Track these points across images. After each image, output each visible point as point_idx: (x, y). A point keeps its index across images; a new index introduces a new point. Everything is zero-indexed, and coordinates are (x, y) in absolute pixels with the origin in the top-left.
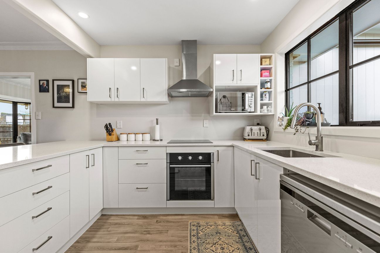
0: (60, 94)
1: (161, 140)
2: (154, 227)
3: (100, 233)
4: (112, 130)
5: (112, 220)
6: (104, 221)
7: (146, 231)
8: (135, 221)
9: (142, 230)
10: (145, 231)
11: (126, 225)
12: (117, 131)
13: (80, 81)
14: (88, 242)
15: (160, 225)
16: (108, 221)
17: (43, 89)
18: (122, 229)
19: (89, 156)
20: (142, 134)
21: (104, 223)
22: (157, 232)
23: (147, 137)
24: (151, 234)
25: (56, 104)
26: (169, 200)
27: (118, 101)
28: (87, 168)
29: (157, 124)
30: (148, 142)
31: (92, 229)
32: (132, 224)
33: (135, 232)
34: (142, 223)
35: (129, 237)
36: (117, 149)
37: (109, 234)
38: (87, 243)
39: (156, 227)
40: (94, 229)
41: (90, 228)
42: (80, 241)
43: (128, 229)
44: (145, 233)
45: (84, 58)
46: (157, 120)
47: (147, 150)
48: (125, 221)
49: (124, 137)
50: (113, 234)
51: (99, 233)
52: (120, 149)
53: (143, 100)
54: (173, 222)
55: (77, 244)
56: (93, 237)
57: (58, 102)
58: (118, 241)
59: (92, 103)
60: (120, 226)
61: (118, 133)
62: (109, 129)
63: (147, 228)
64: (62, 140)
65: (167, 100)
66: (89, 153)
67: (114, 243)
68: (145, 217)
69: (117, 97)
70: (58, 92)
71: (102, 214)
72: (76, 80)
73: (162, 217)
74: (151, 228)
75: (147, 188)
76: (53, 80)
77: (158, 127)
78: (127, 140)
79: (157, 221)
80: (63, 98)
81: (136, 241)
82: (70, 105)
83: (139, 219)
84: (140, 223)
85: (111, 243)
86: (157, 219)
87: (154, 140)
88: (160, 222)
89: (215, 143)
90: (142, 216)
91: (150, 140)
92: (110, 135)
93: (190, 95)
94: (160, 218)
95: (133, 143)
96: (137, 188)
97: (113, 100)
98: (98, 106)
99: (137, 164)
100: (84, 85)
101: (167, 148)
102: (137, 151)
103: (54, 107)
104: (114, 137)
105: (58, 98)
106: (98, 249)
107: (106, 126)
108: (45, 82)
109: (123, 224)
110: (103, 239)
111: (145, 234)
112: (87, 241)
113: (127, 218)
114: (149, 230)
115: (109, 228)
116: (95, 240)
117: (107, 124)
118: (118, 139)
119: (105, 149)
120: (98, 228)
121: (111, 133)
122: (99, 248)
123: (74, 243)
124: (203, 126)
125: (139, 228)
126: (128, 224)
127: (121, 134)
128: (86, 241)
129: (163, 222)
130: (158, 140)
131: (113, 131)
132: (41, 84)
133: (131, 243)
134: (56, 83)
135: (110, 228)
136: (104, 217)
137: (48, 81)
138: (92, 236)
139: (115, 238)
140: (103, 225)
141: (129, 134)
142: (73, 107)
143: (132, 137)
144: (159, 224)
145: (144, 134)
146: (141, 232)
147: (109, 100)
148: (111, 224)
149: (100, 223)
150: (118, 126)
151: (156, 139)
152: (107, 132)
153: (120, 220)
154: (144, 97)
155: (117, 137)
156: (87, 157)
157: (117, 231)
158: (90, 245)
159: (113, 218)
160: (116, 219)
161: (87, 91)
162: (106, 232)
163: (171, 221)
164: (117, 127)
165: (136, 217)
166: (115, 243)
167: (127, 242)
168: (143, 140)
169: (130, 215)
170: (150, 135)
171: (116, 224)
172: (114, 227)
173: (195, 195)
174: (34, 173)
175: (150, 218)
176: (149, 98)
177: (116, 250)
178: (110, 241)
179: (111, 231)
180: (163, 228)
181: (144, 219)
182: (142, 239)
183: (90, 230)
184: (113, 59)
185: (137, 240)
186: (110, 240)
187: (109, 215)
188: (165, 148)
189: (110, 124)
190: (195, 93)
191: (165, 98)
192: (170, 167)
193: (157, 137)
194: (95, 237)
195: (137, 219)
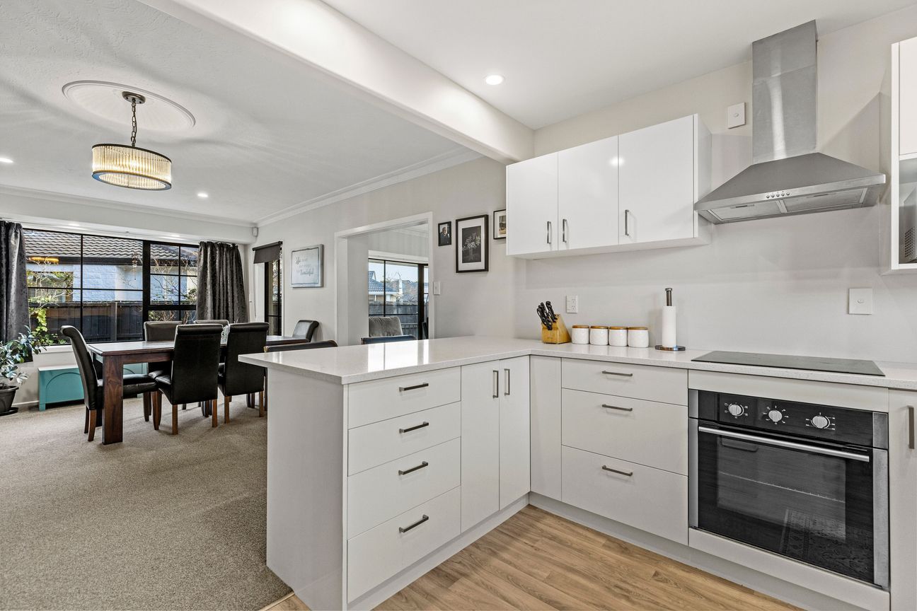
0: (466, 245)
1: (681, 349)
2: (645, 587)
3: (520, 545)
4: (554, 318)
5: (546, 525)
6: (531, 521)
7: (621, 589)
8: (598, 548)
9: (612, 580)
10: (617, 586)
11: (575, 549)
12: (565, 321)
13: (499, 215)
14: (494, 554)
15: (665, 590)
16: (539, 525)
17: (443, 240)
18: (562, 557)
19: (498, 372)
20: (627, 329)
21: (530, 526)
22: (652, 605)
23: (641, 338)
24: (633, 603)
25: (462, 266)
26: (695, 528)
27: (565, 249)
28: (494, 397)
29: (668, 305)
30: (642, 353)
31: (505, 529)
32: (590, 554)
33: (593, 578)
34: (613, 561)
35: (576, 585)
36: (558, 362)
37: (534, 555)
38: (490, 554)
39: (651, 589)
40: (508, 529)
41: (501, 526)
42: (480, 546)
43: (578, 563)
44: (617, 590)
45: (501, 165)
46: (668, 292)
47: (631, 375)
48: (575, 539)
49: (580, 335)
50: (541, 557)
51: (517, 544)
52: (565, 363)
53: (625, 241)
54: (706, 598)
55: (474, 549)
56: (504, 549)
57: (464, 261)
58: (549, 580)
59: (517, 259)
60: (559, 545)
61: (569, 325)
62: (547, 315)
63: (624, 582)
64: (470, 334)
65: (696, 235)
66: (500, 366)
67: (540, 580)
68: (624, 548)
69: (564, 241)
70: (464, 244)
71: (529, 505)
72: (491, 215)
73: (672, 569)
74: (634, 584)
75: (630, 475)
76: (457, 221)
77: (670, 312)
78: (587, 342)
79: (656, 574)
80: (470, 255)
81: (590, 601)
82: (481, 265)
83: (609, 547)
84: (609, 559)
85: (535, 578)
86: (660, 571)
87: (660, 348)
88: (665, 581)
89: (892, 378)
90: (619, 544)
91: (649, 346)
92: (550, 328)
93: (784, 210)
94: (666, 570)
95: (601, 352)
96: (604, 468)
97: (555, 248)
98: (528, 263)
99: (604, 406)
100: (504, 222)
101: (692, 374)
102: (604, 372)
103: (458, 271)
104: (558, 334)
105: (465, 253)
106: (508, 579)
107: (541, 309)
108: (446, 226)
109: (569, 544)
110: (520, 562)
111: (616, 595)
112: (493, 551)
113: (578, 533)
114: (630, 588)
115: (537, 541)
116: (506, 555)
117: (542, 304)
118: (569, 339)
119: (534, 360)
120: (516, 530)
121: (550, 324)
122: (510, 577)
123: (471, 545)
124: (848, 313)
125: (603, 571)
126: (579, 551)
127: (574, 327)
128: (490, 549)
129: (676, 584)
130: (671, 349)
131: (556, 319)
132: (441, 231)
133: (578, 602)
134: (462, 225)
135: (539, 543)
136: (533, 513)
137: (449, 223)
138: (503, 544)
139: (545, 572)
140: (527, 530)
141: (592, 327)
142: (486, 269)
143: (601, 335)
144: (661, 584)
145: (631, 328)
146: (607, 585)
147: (545, 248)
148: (543, 533)
149: (521, 523)
150: (570, 309)
151: (665, 345)
152: (543, 321)
153: (563, 532)
154: (626, 234)
155: (565, 333)
156: (494, 374)
157: (553, 555)
158: (495, 562)
159: (549, 520)
160: (556, 526)
161: (507, 235)
162: (529, 548)
163: (702, 591)
164: (568, 311)
165: (603, 541)
166: (543, 581)
167: (568, 594)
168: (628, 346)
169: (588, 529)
170: (649, 333)
171: (553, 538)
172: (547, 543)
173: (810, 541)
174: (401, 395)
175: (638, 556)
176: (643, 235)
177: (541, 599)
178: (534, 574)
179: (539, 549)
180: (670, 601)
181: (623, 552)
182: (605, 604)
183: (501, 530)
184: (555, 154)
185: (593, 602)
186: (535, 571)
187: (542, 511)
188: (684, 375)
189: (548, 303)
190: (805, 200)
191: (690, 230)
192: (700, 433)
193: (669, 340)
194: (508, 549)
195: (604, 546)
